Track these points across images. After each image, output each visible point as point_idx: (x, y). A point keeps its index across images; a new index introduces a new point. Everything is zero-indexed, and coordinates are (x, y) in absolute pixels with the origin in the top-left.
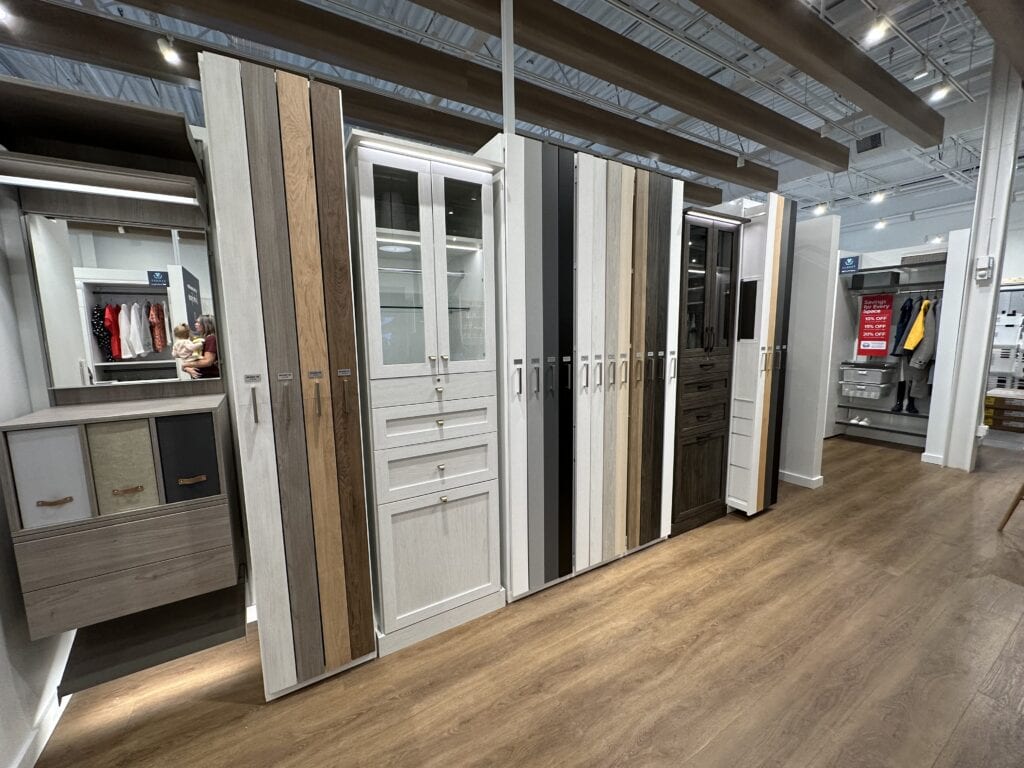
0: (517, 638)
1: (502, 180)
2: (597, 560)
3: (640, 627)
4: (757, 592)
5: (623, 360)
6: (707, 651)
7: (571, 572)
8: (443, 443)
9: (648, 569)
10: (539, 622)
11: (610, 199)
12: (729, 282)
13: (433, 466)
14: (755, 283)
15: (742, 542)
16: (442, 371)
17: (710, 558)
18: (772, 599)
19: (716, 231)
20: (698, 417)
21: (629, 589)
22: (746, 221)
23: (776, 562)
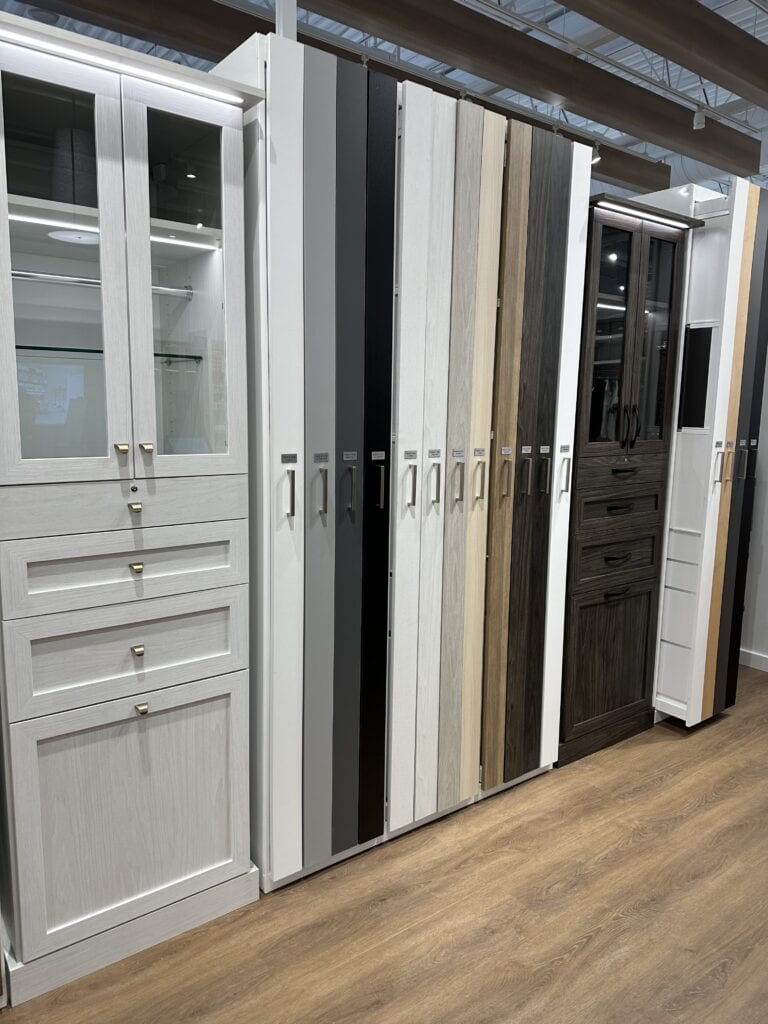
0: (275, 958)
1: (261, 121)
2: (427, 810)
3: (494, 925)
4: (692, 857)
5: (479, 459)
6: (602, 965)
7: (382, 833)
8: (142, 604)
9: (516, 823)
10: (318, 926)
11: (461, 171)
12: (666, 328)
13: (122, 647)
14: (708, 331)
15: (676, 772)
16: (141, 471)
17: (622, 802)
18: (714, 868)
19: (647, 239)
20: (607, 559)
21: (480, 860)
22: (696, 224)
23: (728, 804)
